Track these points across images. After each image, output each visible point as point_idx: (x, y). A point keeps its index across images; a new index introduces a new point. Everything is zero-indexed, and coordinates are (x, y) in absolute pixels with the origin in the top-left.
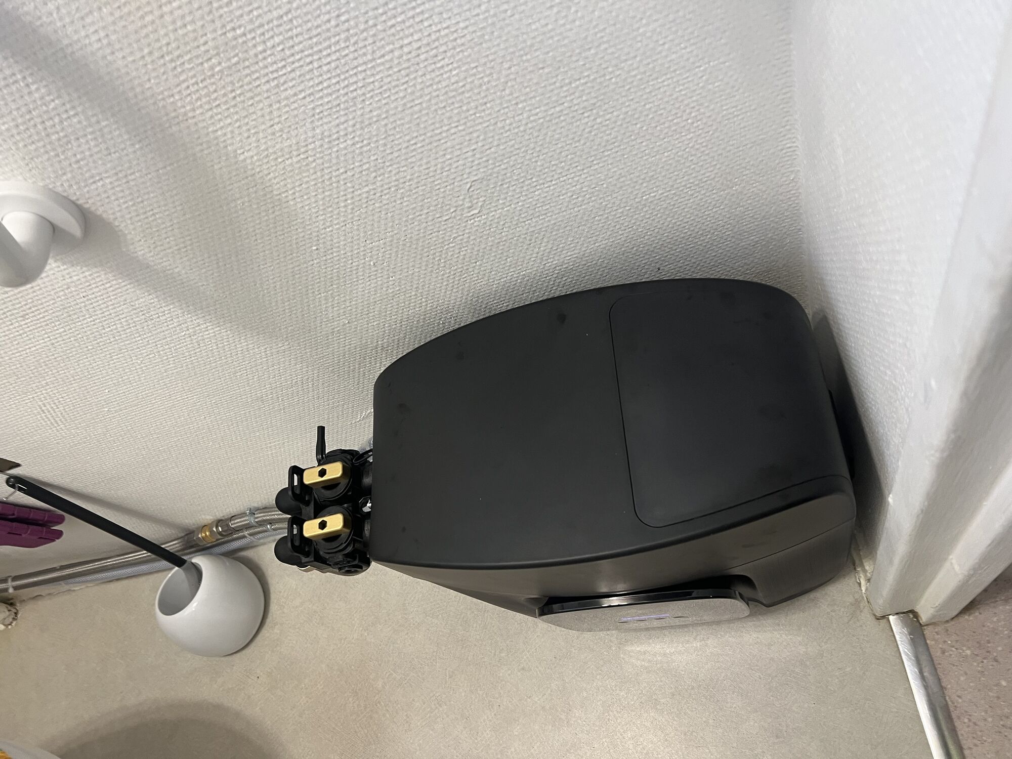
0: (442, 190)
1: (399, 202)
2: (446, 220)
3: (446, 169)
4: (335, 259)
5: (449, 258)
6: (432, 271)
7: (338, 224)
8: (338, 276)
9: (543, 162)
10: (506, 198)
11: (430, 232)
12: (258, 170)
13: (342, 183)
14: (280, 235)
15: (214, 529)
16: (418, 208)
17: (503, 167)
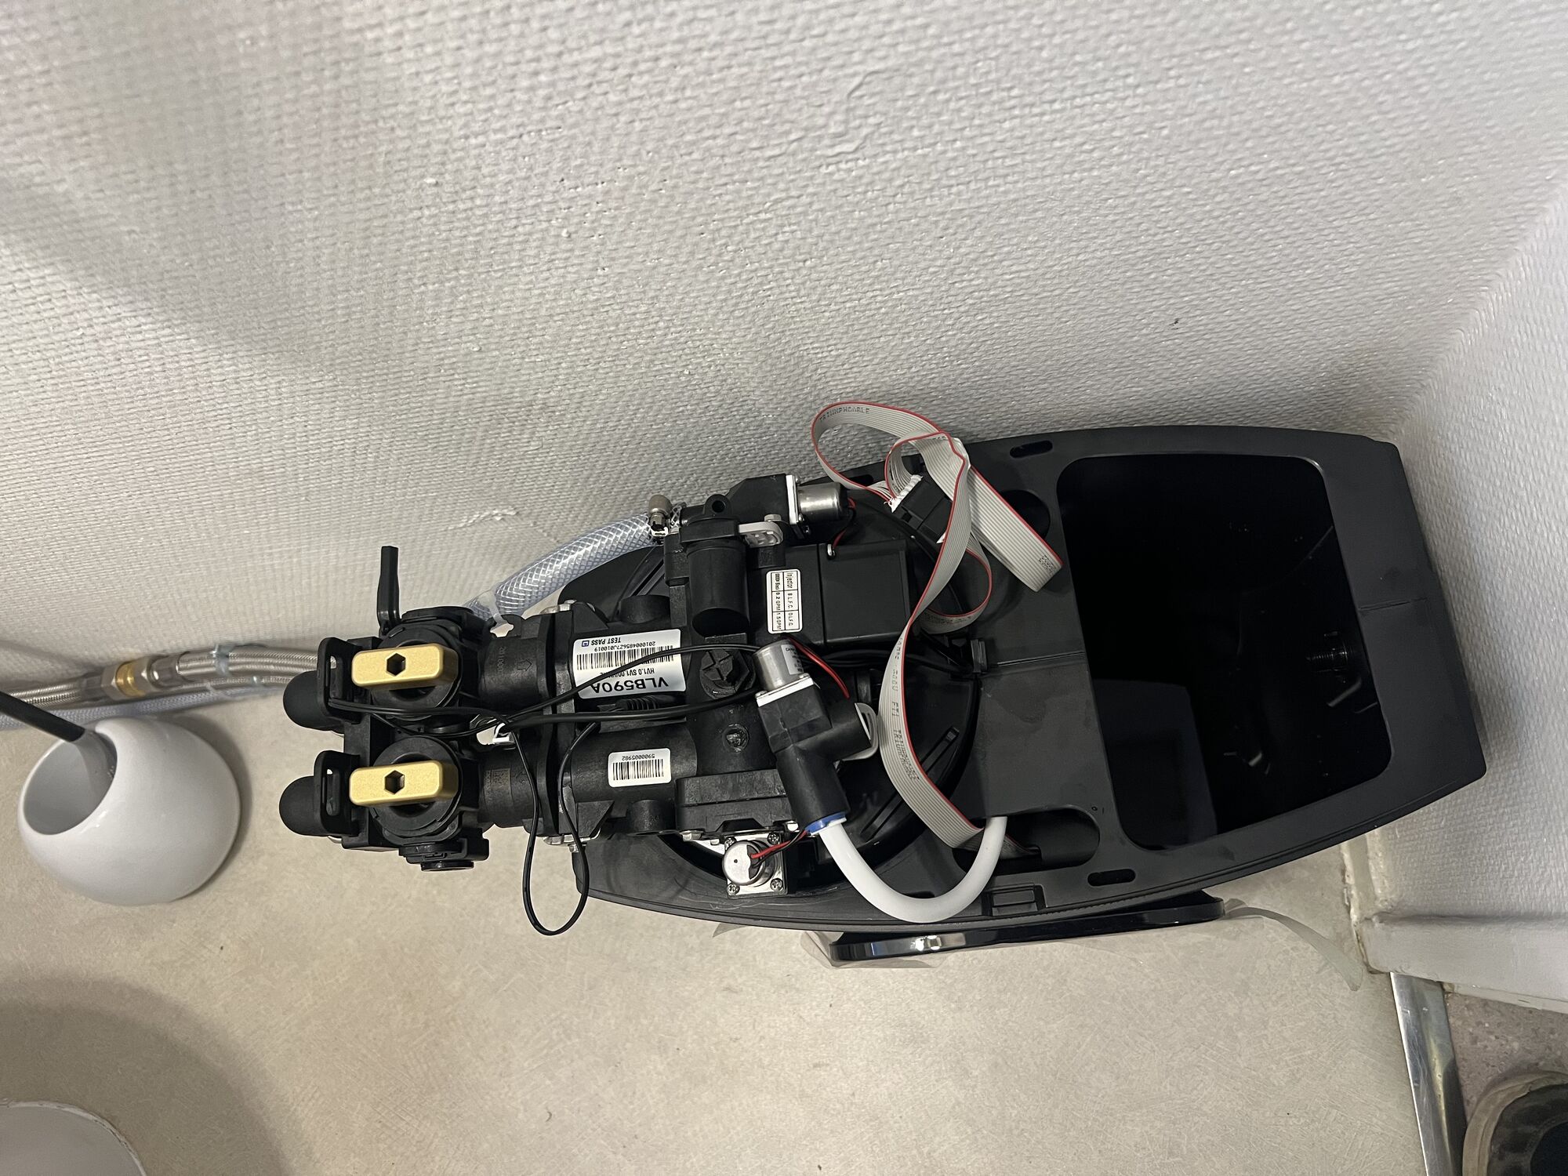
0: (786, 84)
1: (669, 98)
2: (770, 158)
3: (815, 32)
4: (478, 212)
5: (747, 244)
6: (701, 267)
7: (503, 129)
8: (476, 251)
9: (1056, 51)
10: (930, 126)
11: (724, 180)
13: (535, 25)
14: (346, 138)
15: (144, 674)
16: (713, 121)
17: (956, 48)
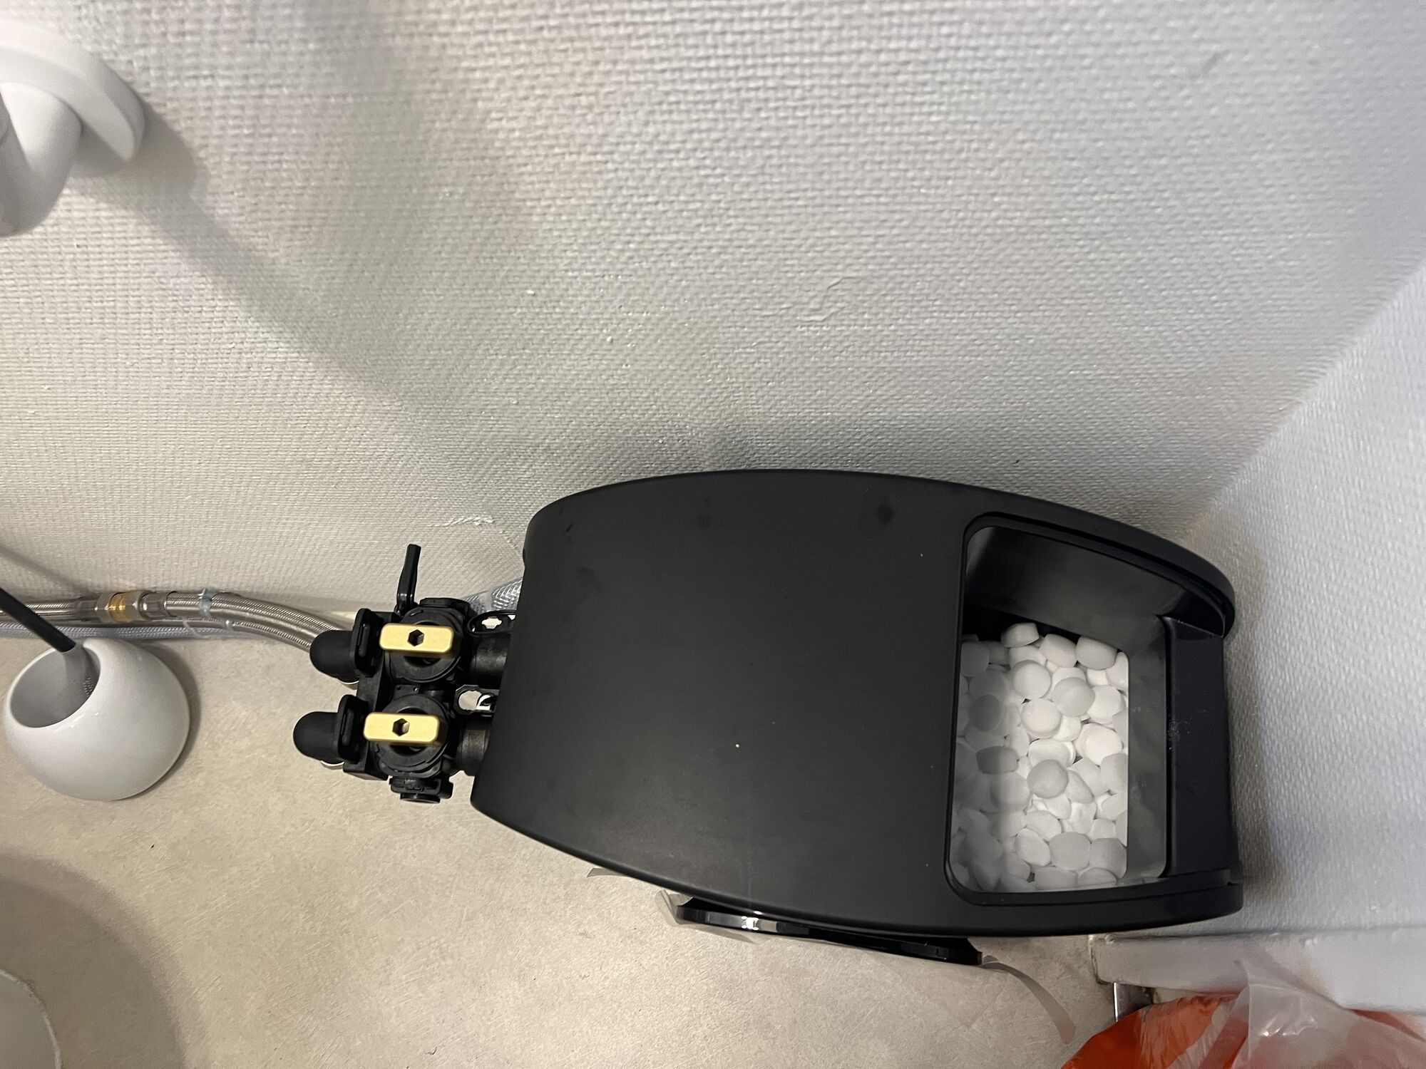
0: (790, 275)
1: (710, 270)
2: (765, 316)
3: (818, 249)
4: (554, 316)
5: (732, 365)
6: (695, 375)
7: (593, 270)
8: (543, 340)
9: (969, 284)
10: (877, 314)
11: (729, 324)
12: (509, 153)
13: (639, 216)
14: (484, 258)
16: (735, 288)
17: (906, 272)
